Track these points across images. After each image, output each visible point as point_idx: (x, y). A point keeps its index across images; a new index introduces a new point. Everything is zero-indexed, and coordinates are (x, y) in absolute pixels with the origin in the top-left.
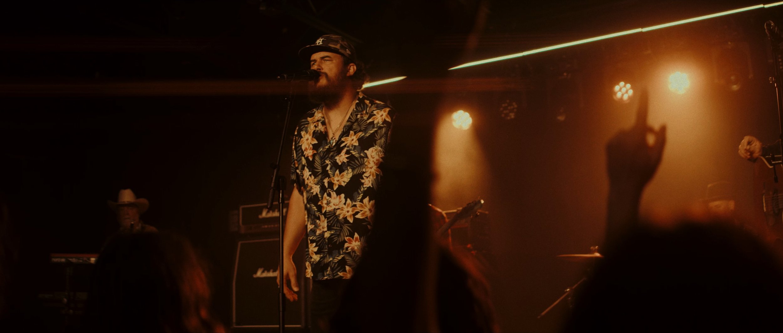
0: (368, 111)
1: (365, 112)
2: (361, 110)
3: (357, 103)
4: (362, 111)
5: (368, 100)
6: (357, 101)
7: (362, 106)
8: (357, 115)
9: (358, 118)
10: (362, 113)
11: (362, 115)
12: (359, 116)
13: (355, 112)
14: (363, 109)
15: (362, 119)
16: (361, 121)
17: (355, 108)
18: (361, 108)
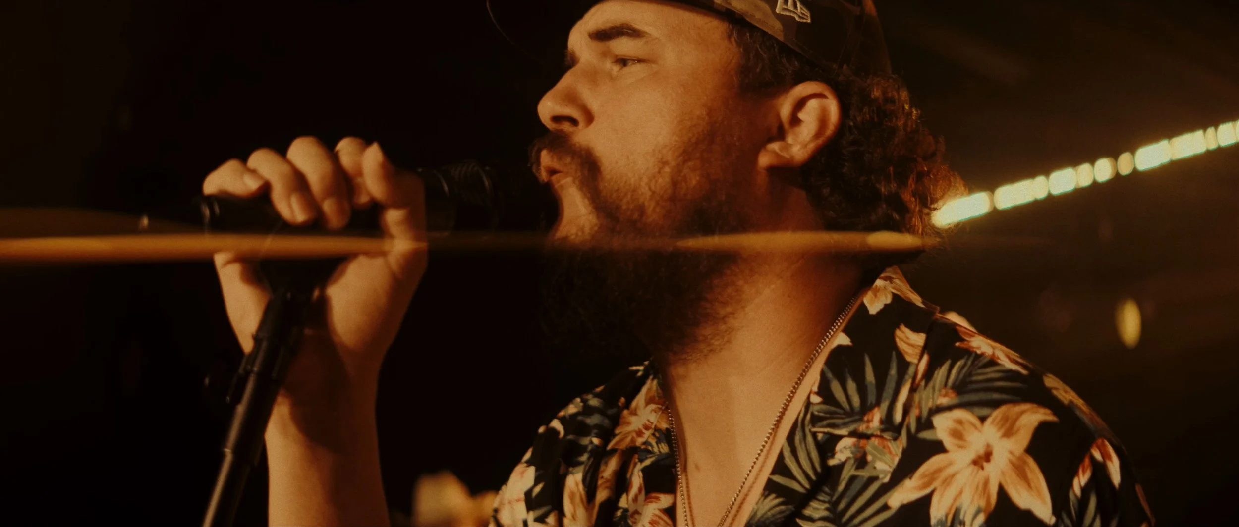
0: (898, 417)
1: (876, 417)
2: (856, 400)
3: (840, 347)
4: (866, 409)
5: (915, 329)
6: (842, 339)
7: (870, 376)
8: (827, 447)
9: (841, 466)
10: (862, 428)
11: (863, 442)
12: (844, 451)
13: (815, 420)
14: (872, 398)
15: (864, 474)
16: (857, 486)
17: (815, 389)
18: (862, 390)
